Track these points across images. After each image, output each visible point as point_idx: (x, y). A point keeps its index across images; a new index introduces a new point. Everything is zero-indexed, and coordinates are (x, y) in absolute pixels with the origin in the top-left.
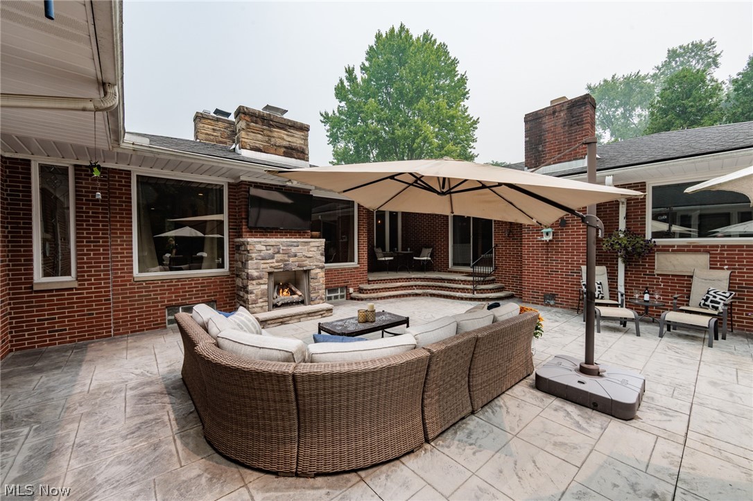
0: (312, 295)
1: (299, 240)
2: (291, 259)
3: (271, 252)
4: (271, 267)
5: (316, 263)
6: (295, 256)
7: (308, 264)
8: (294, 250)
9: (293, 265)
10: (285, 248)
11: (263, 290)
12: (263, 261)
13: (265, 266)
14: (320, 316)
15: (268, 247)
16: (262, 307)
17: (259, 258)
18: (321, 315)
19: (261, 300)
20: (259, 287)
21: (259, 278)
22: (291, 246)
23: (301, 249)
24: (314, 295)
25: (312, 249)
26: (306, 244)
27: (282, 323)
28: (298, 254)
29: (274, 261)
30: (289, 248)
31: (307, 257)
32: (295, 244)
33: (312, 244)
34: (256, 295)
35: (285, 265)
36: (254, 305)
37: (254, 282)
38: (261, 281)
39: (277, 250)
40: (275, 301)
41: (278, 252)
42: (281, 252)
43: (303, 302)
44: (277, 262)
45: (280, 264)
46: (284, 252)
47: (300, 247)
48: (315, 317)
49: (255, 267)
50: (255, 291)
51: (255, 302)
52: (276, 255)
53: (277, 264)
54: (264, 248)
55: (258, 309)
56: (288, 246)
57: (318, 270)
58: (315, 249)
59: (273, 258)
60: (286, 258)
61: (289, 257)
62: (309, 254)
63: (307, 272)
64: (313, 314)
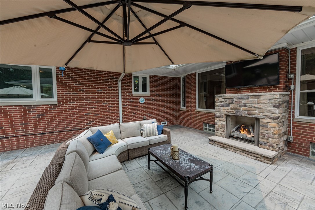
0: (260, 140)
1: (249, 94)
2: (242, 108)
3: (227, 102)
4: (227, 112)
5: (266, 114)
6: (245, 106)
7: (257, 113)
8: (244, 102)
9: (243, 112)
10: (237, 100)
11: (222, 124)
12: (222, 108)
13: (223, 111)
14: (255, 158)
15: (226, 100)
16: (222, 134)
17: (220, 106)
18: (257, 157)
19: (221, 130)
20: (220, 122)
21: (220, 117)
22: (242, 99)
23: (251, 101)
24: (263, 140)
25: (263, 101)
26: (257, 97)
27: (223, 147)
28: (247, 105)
29: (229, 108)
30: (240, 100)
31: (255, 107)
32: (245, 97)
33: (262, 97)
34: (219, 126)
35: (237, 112)
36: (217, 132)
37: (218, 119)
38: (221, 119)
39: (231, 102)
40: (232, 134)
41: (232, 103)
42: (234, 103)
43: (252, 142)
44: (231, 109)
45: (233, 110)
46: (236, 103)
47: (250, 100)
48: (249, 156)
49: (218, 110)
50: (218, 124)
51: (218, 130)
52: (230, 105)
53: (230, 110)
54: (223, 100)
55: (220, 135)
56: (240, 99)
57: (268, 120)
58: (267, 101)
59: (228, 106)
60: (238, 107)
61: (240, 106)
62: (260, 106)
63: (258, 119)
64: (247, 153)
